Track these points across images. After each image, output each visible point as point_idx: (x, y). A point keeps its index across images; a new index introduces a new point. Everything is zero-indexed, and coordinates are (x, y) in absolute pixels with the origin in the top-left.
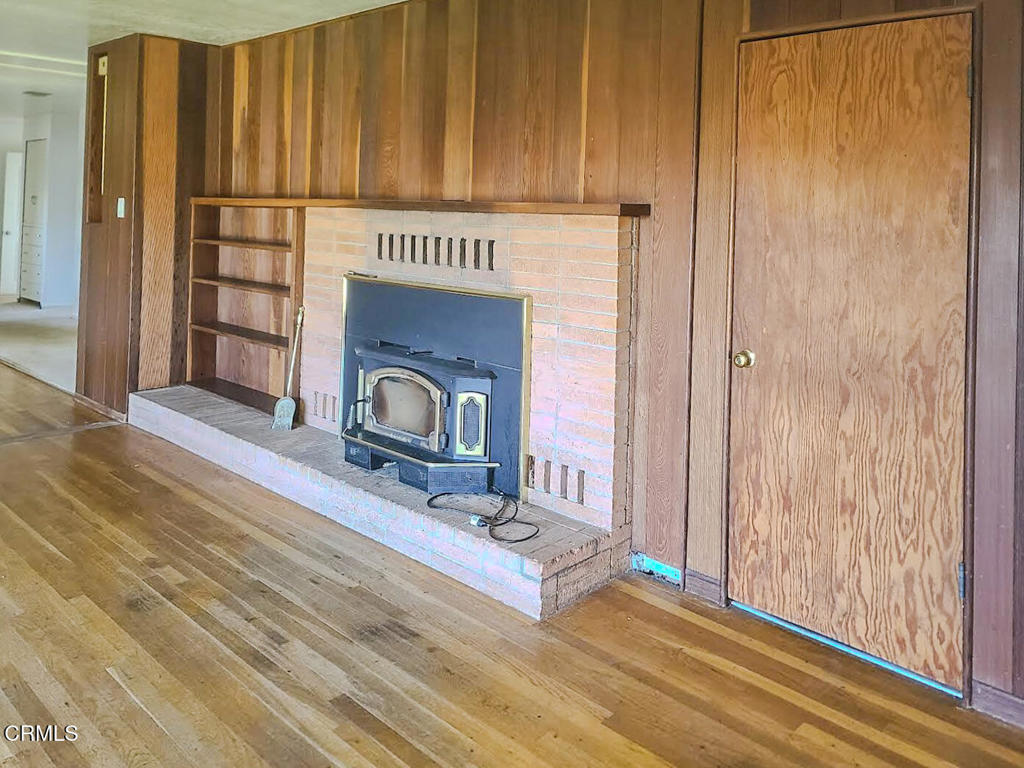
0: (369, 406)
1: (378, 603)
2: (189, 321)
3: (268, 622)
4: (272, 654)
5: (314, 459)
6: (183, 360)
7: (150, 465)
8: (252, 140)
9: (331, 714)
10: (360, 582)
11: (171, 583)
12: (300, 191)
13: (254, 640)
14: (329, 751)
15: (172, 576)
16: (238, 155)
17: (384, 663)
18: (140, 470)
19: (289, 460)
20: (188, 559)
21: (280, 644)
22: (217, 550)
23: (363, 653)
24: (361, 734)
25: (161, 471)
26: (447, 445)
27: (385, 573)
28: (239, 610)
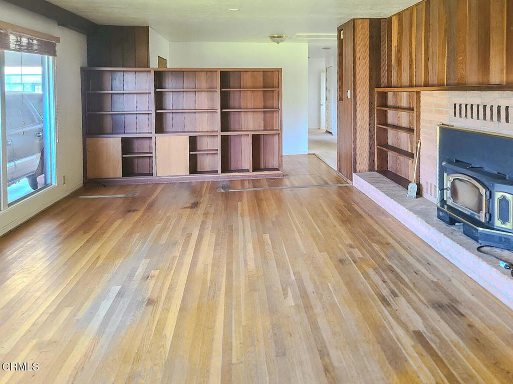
0: (449, 192)
1: (446, 293)
2: (376, 144)
3: (392, 285)
4: (390, 299)
5: (423, 214)
6: (374, 161)
7: (357, 204)
8: (399, 61)
9: (412, 337)
10: (438, 280)
11: (356, 256)
12: (419, 83)
13: (384, 291)
14: (407, 353)
15: (357, 253)
16: (394, 68)
17: (443, 323)
18: (354, 206)
19: (411, 213)
20: (364, 247)
21: (395, 297)
22: (376, 247)
23: (432, 314)
24: (425, 353)
25: (362, 208)
26: (490, 220)
27: (452, 279)
28: (381, 276)
